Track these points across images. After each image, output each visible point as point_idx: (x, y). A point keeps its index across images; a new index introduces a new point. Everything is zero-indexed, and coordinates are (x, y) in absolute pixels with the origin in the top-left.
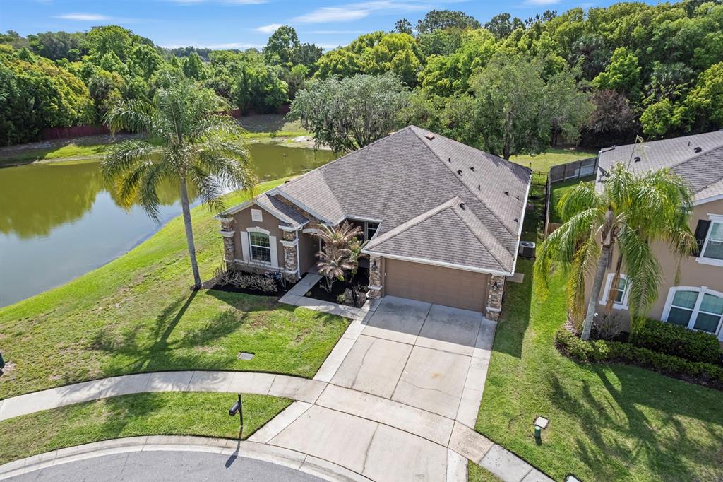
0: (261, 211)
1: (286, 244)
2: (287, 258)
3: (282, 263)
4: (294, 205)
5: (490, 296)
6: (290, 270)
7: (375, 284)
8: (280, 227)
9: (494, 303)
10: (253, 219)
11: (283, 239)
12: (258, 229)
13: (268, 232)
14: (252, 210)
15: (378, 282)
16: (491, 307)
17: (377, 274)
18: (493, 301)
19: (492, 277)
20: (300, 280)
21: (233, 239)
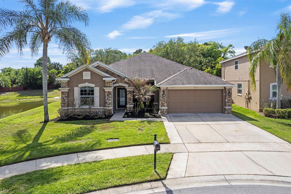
0: (90, 72)
1: (107, 90)
2: (107, 99)
3: (103, 103)
4: (108, 70)
5: (227, 100)
6: (109, 107)
7: (164, 106)
8: (104, 79)
9: (229, 104)
10: (84, 78)
11: (105, 87)
12: (87, 84)
13: (93, 85)
14: (84, 72)
15: (165, 104)
16: (228, 106)
17: (165, 99)
18: (228, 103)
19: (227, 90)
20: (113, 114)
21: (68, 93)
